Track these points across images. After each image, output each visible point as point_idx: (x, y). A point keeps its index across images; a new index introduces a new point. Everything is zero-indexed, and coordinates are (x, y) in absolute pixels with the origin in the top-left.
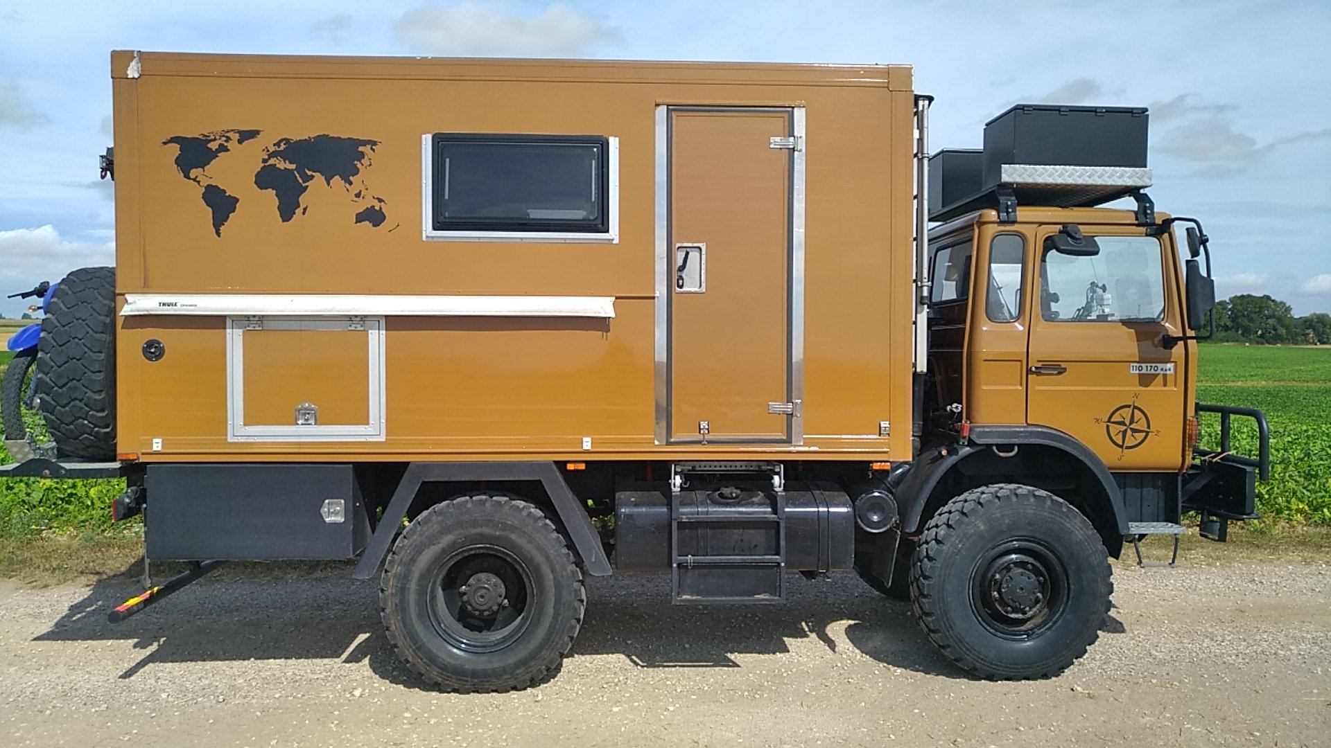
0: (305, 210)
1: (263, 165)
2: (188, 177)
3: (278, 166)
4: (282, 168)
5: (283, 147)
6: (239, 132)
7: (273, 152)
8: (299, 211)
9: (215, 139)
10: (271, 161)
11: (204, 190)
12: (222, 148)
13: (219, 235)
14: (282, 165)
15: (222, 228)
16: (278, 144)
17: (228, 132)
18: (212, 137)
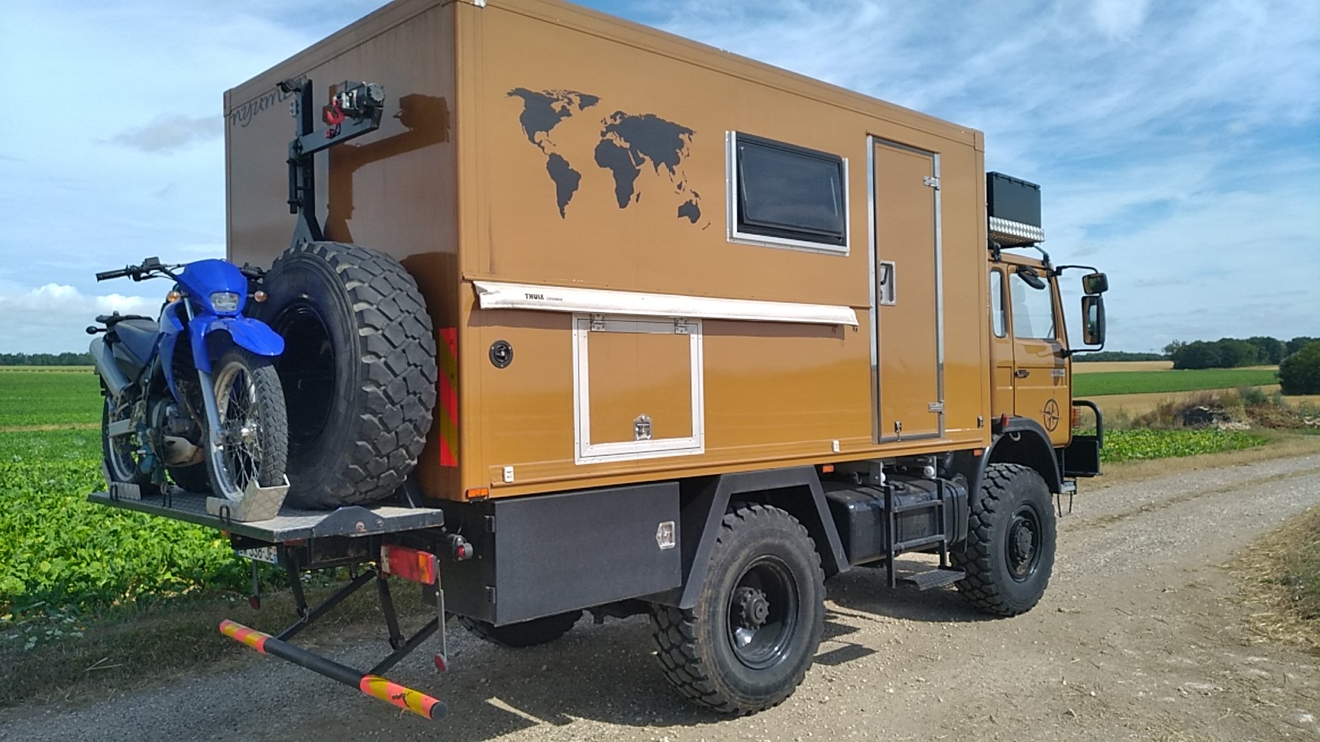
0: (638, 196)
1: (601, 138)
2: (532, 139)
3: (615, 142)
4: (618, 145)
5: (618, 121)
6: (580, 96)
7: (611, 125)
8: (634, 197)
9: (557, 100)
10: (609, 136)
11: (548, 159)
12: (565, 112)
13: (563, 214)
14: (619, 142)
15: (566, 207)
16: (614, 117)
17: (570, 93)
18: (555, 96)
